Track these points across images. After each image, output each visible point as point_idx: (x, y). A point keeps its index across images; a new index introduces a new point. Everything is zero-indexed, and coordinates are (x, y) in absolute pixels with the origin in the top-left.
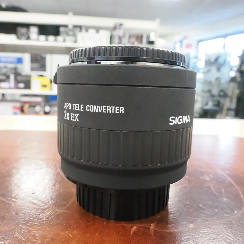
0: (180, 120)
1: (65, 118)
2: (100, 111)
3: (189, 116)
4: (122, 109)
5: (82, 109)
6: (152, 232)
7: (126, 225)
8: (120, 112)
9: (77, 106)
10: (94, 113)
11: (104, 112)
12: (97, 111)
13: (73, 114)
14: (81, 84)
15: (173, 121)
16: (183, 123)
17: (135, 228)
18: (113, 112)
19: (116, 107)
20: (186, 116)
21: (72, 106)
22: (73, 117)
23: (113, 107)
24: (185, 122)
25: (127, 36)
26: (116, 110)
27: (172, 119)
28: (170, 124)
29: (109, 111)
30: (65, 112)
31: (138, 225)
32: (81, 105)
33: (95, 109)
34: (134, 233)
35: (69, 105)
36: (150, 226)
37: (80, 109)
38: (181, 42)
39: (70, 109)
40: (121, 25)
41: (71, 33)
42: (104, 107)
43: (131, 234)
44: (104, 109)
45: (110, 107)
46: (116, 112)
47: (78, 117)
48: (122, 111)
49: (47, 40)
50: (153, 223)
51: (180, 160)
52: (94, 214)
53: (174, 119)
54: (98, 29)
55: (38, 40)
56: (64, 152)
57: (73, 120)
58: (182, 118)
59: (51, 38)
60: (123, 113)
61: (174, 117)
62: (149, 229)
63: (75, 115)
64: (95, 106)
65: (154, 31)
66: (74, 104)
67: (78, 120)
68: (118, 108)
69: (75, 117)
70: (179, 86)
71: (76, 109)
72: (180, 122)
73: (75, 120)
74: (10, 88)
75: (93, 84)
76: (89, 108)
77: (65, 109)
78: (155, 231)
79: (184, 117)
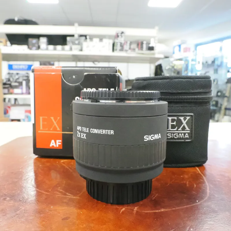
0: (152, 137)
1: (78, 136)
2: (99, 133)
3: (160, 134)
4: (112, 131)
5: (88, 131)
6: (135, 212)
7: (118, 207)
8: (111, 134)
9: (85, 129)
10: (95, 134)
11: (101, 133)
12: (97, 133)
13: (83, 134)
14: (87, 115)
15: (147, 138)
16: (155, 139)
17: (124, 209)
18: (107, 134)
19: (109, 131)
20: (157, 135)
21: (82, 129)
22: (83, 136)
23: (107, 131)
24: (156, 139)
25: (129, 42)
26: (109, 132)
27: (146, 137)
28: (145, 140)
29: (104, 133)
30: (78, 132)
31: (126, 208)
32: (88, 129)
33: (96, 131)
34: (123, 212)
35: (80, 128)
36: (134, 208)
37: (87, 131)
38: (180, 46)
39: (81, 130)
40: (122, 33)
41: (77, 42)
42: (101, 130)
43: (121, 213)
44: (101, 132)
45: (105, 130)
46: (109, 134)
47: (85, 136)
48: (112, 133)
49: (55, 49)
50: (136, 206)
51: (153, 164)
52: (98, 200)
53: (148, 137)
54: (101, 38)
55: (47, 49)
56: (77, 158)
57: (83, 138)
58: (154, 136)
59: (59, 47)
60: (113, 134)
61: (147, 136)
62: (133, 210)
63: (84, 134)
64: (96, 130)
65: (154, 37)
66: (83, 128)
67: (85, 138)
68: (110, 131)
69: (84, 136)
70: (150, 116)
71: (84, 131)
72: (152, 138)
73: (84, 138)
74: (22, 94)
75: (94, 116)
76: (92, 131)
77: (78, 130)
78: (137, 212)
79: (155, 135)
